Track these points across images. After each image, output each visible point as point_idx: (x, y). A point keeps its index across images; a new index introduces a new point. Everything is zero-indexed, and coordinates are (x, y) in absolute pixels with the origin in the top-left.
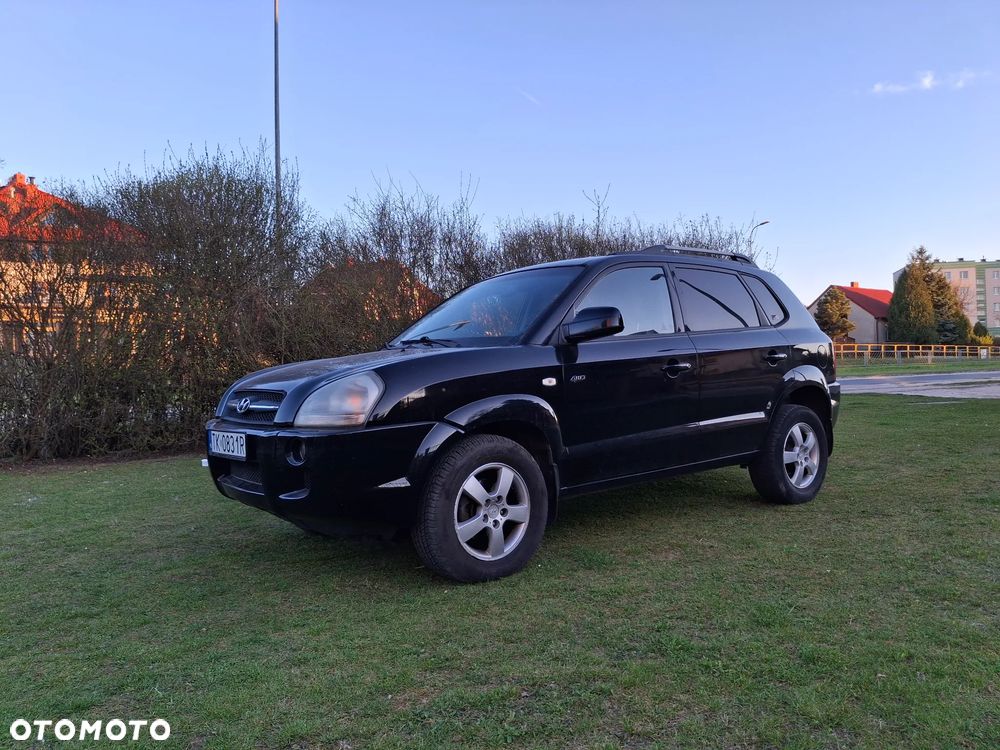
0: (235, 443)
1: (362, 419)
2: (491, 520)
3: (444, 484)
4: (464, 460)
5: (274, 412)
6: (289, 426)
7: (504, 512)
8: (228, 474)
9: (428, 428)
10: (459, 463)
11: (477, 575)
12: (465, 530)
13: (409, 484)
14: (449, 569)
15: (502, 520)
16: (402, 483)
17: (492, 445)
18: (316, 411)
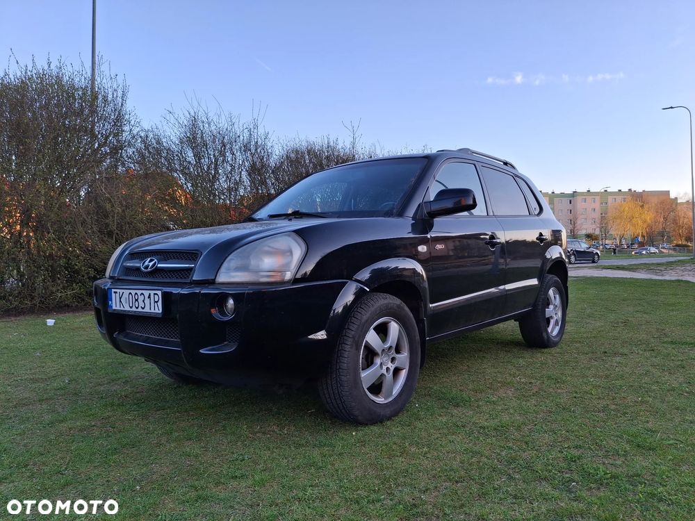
0: (147, 301)
1: (288, 276)
2: (384, 368)
3: (354, 337)
4: (368, 315)
5: (190, 270)
6: (211, 282)
7: (393, 360)
8: (122, 330)
9: (343, 285)
10: (365, 318)
11: (376, 418)
12: (367, 376)
13: (326, 337)
14: (356, 413)
15: (392, 367)
16: (321, 335)
17: (386, 302)
18: (238, 269)
